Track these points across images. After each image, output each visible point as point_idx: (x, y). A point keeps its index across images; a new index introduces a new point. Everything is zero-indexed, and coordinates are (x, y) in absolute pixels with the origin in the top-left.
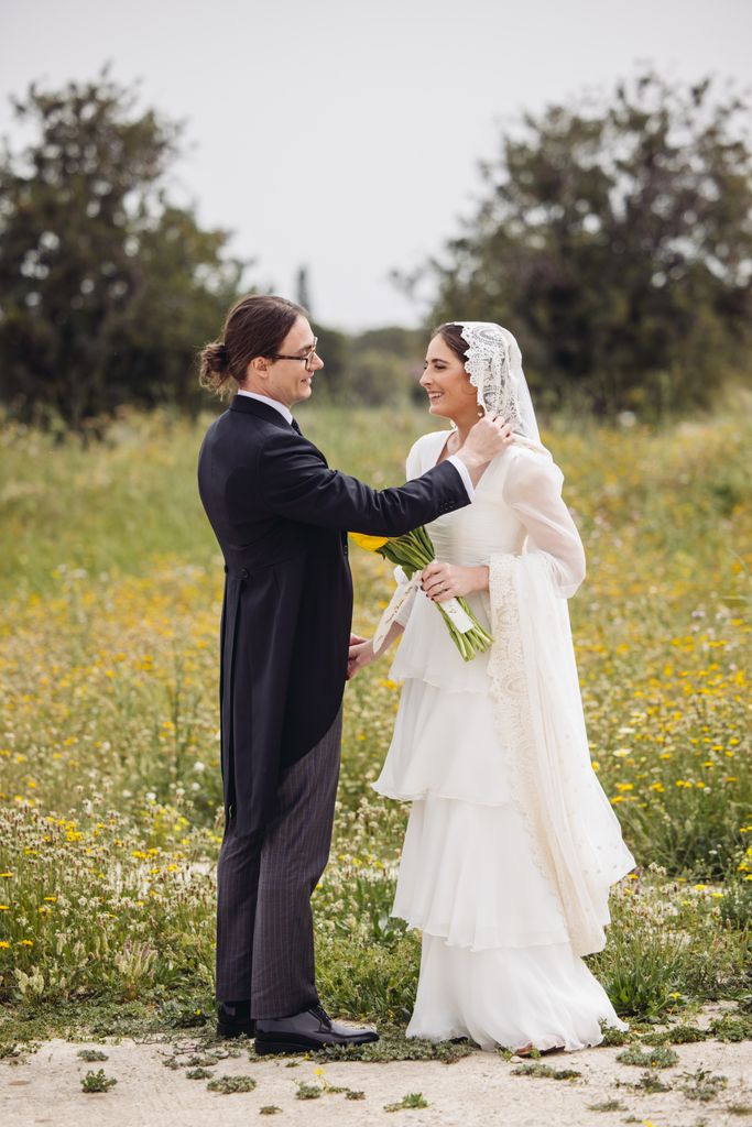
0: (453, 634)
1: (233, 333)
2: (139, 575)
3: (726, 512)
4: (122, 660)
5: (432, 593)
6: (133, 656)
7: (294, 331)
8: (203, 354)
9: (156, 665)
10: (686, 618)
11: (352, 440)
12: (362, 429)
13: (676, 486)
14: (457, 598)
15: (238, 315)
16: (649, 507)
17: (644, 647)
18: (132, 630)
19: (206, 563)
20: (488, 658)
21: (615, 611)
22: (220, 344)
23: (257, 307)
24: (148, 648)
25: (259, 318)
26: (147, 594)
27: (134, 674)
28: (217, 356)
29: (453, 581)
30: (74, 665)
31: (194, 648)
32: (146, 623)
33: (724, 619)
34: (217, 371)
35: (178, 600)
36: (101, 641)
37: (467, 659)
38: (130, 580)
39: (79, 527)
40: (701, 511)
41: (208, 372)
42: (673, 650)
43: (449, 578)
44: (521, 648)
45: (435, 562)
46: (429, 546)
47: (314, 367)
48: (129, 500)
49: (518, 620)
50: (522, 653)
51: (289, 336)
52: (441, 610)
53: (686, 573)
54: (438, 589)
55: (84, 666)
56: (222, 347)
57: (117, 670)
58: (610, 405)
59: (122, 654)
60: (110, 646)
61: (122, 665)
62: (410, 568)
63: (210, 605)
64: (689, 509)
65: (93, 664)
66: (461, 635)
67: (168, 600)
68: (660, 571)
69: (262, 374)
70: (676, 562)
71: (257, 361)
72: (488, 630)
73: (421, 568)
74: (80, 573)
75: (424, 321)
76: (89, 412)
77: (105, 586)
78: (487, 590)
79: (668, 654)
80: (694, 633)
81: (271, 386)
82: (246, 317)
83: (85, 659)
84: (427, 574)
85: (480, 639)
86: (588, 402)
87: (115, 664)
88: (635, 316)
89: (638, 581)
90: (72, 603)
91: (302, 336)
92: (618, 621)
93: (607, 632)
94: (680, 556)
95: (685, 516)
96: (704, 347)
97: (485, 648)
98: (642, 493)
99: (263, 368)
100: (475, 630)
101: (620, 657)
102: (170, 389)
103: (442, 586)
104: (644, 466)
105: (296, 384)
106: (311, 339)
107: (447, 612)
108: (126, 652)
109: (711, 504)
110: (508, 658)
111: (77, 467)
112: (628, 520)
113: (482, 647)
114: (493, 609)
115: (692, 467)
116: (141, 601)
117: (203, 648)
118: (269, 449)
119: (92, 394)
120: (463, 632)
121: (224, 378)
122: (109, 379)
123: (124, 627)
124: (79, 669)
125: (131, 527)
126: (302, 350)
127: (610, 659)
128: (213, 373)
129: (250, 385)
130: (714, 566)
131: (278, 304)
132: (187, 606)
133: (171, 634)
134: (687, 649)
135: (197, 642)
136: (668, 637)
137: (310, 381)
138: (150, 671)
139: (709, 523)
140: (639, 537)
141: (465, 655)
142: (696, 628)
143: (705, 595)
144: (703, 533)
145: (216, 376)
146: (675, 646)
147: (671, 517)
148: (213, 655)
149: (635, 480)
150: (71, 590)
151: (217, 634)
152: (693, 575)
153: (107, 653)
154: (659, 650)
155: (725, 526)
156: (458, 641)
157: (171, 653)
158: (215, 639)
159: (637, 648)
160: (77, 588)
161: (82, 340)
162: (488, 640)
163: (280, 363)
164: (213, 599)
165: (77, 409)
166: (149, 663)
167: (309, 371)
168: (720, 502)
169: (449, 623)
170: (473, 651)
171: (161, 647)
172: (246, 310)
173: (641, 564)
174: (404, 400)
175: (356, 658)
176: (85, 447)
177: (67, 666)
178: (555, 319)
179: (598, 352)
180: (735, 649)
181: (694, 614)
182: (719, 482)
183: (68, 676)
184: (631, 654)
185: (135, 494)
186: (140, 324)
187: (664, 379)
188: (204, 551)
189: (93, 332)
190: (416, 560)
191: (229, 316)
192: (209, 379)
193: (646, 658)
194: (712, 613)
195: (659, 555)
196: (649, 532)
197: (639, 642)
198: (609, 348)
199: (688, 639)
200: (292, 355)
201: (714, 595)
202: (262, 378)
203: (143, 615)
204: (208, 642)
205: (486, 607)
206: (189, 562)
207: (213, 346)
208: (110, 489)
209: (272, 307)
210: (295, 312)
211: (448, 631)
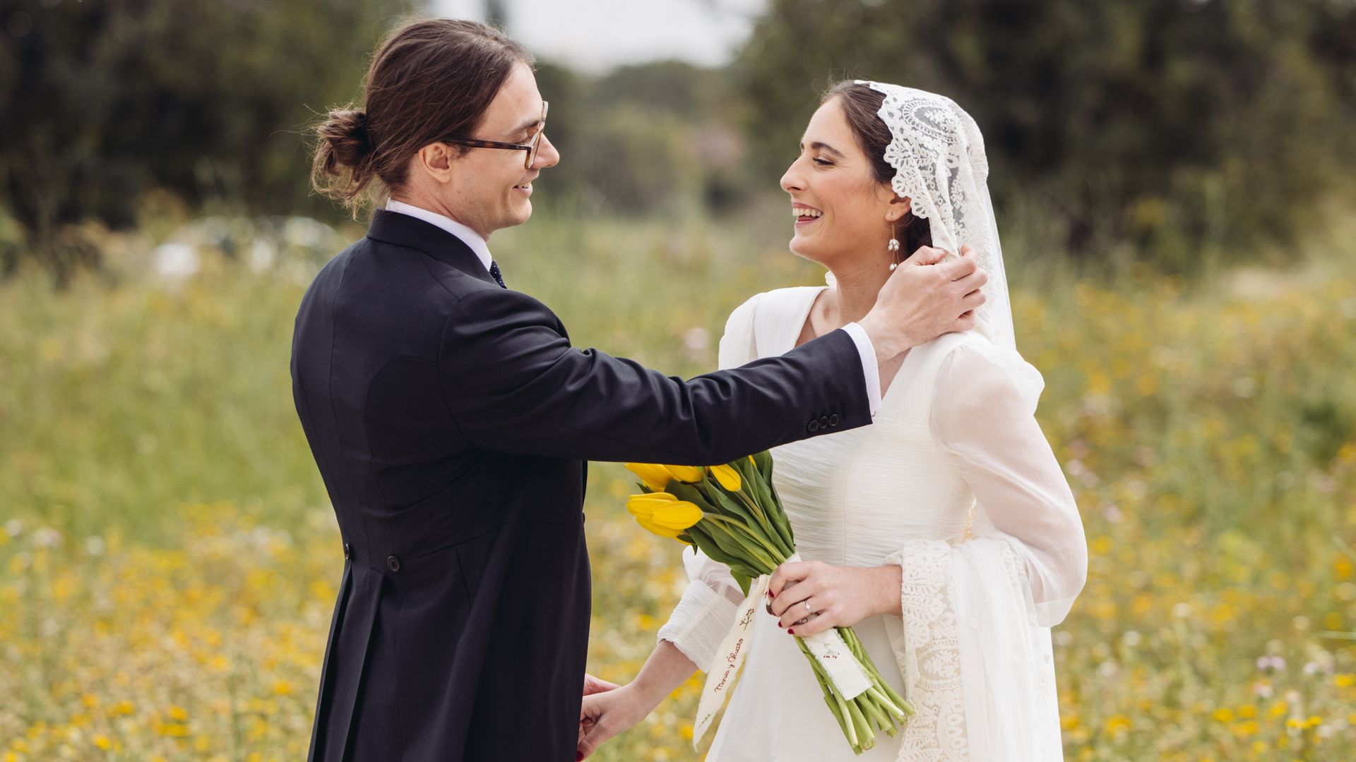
0: (832, 699)
1: (384, 93)
2: (160, 543)
3: (1324, 457)
4: (125, 715)
5: (788, 619)
6: (148, 708)
7: (504, 93)
8: (321, 128)
9: (195, 727)
10: (1245, 668)
11: (590, 286)
12: (608, 264)
13: (1229, 403)
14: (839, 630)
15: (395, 58)
16: (1172, 442)
17: (1159, 723)
18: (147, 656)
19: (294, 523)
20: (899, 746)
21: (1101, 650)
22: (356, 110)
23: (434, 43)
24: (178, 691)
25: (439, 67)
26: (177, 582)
27: (149, 746)
28: (351, 134)
29: (830, 595)
30: (30, 721)
31: (270, 695)
32: (171, 642)
33: (1320, 675)
34: (347, 163)
35: (238, 596)
36: (85, 674)
37: (858, 749)
38: (142, 556)
39: (45, 444)
40: (1275, 454)
41: (330, 163)
42: (1215, 729)
43: (822, 590)
44: (963, 725)
45: (795, 558)
46: (783, 526)
47: (540, 161)
48: (147, 395)
49: (958, 671)
50: (965, 735)
51: (496, 103)
52: (807, 652)
53: (1242, 574)
54: (800, 611)
55: (50, 723)
56: (360, 116)
57: (117, 734)
58: (1102, 235)
59: (126, 703)
60: (101, 684)
61: (127, 726)
62: (747, 570)
63: (300, 607)
64: (1251, 447)
65: (69, 720)
66: (848, 703)
67: (217, 596)
68: (1191, 569)
69: (439, 174)
70: (1222, 553)
71: (430, 151)
72: (899, 691)
73: (769, 571)
74: (45, 536)
75: (736, 52)
76: (70, 214)
77: (96, 563)
78: (897, 613)
79: (1205, 737)
80: (1261, 701)
81: (455, 197)
82: (412, 64)
83: (52, 710)
84: (779, 583)
85: (885, 711)
86: (1058, 228)
87: (111, 721)
88: (1153, 57)
89: (1148, 589)
90: (30, 596)
91: (521, 102)
92: (1108, 668)
93: (1087, 691)
94: (1232, 541)
95: (1244, 462)
96: (1285, 123)
97: (893, 727)
98: (1158, 412)
99: (442, 164)
100: (875, 693)
101: (1110, 740)
102: (232, 174)
103: (809, 607)
104: (1163, 358)
105: (504, 196)
106: (537, 108)
107: (819, 656)
108: (134, 698)
109: (1295, 440)
110: (938, 746)
111: (45, 324)
112: (1130, 465)
113: (888, 725)
114: (910, 647)
115: (1260, 364)
116: (166, 596)
117: (290, 696)
118: (465, 321)
119: (77, 178)
120: (849, 696)
121: (362, 178)
122: (110, 148)
123: (129, 647)
124: (41, 729)
125: (148, 445)
126: (521, 130)
127: (1092, 743)
128: (339, 166)
129: (414, 196)
130: (1296, 564)
131: (476, 39)
132: (256, 611)
133: (224, 665)
134: (1244, 730)
135: (275, 681)
136: (1207, 705)
137: (530, 189)
138: (184, 739)
139: (1289, 479)
140: (1153, 498)
141: (855, 741)
142: (1265, 689)
143: (1282, 626)
144: (1276, 497)
145: (345, 172)
146: (1221, 722)
147: (1215, 459)
148: (305, 710)
149: (1145, 386)
150: (29, 572)
151: (315, 669)
152: (1257, 579)
153: (96, 700)
154: (1190, 730)
155: (1318, 485)
156: (841, 713)
157: (222, 702)
158: (311, 681)
159: (1144, 724)
160: (41, 563)
161: (59, 69)
162: (900, 712)
163: (477, 155)
164: (305, 597)
165: (47, 205)
166: (180, 722)
167: (533, 169)
168: (1313, 435)
169: (822, 677)
170: (871, 734)
171: (202, 692)
172: (411, 49)
173: (1155, 553)
174: (689, 206)
175: (598, 718)
176: (62, 282)
177: (17, 723)
178: (995, 57)
179: (1076, 126)
180: (1340, 734)
181: (1263, 663)
182: (1313, 397)
183: (19, 743)
184: (1132, 734)
185: (156, 379)
186: (175, 41)
187: (1213, 187)
188: (291, 499)
189: (82, 54)
190: (758, 553)
191: (377, 58)
192: (330, 178)
193: (1163, 744)
194: (1296, 661)
195: (1191, 538)
196: (1172, 492)
197: (1147, 713)
198: (1100, 118)
199: (1248, 708)
200: (500, 140)
201: (1301, 623)
202: (440, 184)
203: (168, 625)
204: (296, 685)
205: (895, 645)
206: (262, 521)
207: (343, 113)
208: (106, 371)
209: (465, 46)
210: (509, 56)
211: (822, 694)
